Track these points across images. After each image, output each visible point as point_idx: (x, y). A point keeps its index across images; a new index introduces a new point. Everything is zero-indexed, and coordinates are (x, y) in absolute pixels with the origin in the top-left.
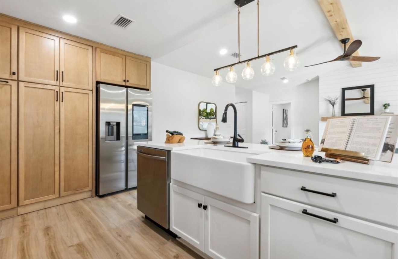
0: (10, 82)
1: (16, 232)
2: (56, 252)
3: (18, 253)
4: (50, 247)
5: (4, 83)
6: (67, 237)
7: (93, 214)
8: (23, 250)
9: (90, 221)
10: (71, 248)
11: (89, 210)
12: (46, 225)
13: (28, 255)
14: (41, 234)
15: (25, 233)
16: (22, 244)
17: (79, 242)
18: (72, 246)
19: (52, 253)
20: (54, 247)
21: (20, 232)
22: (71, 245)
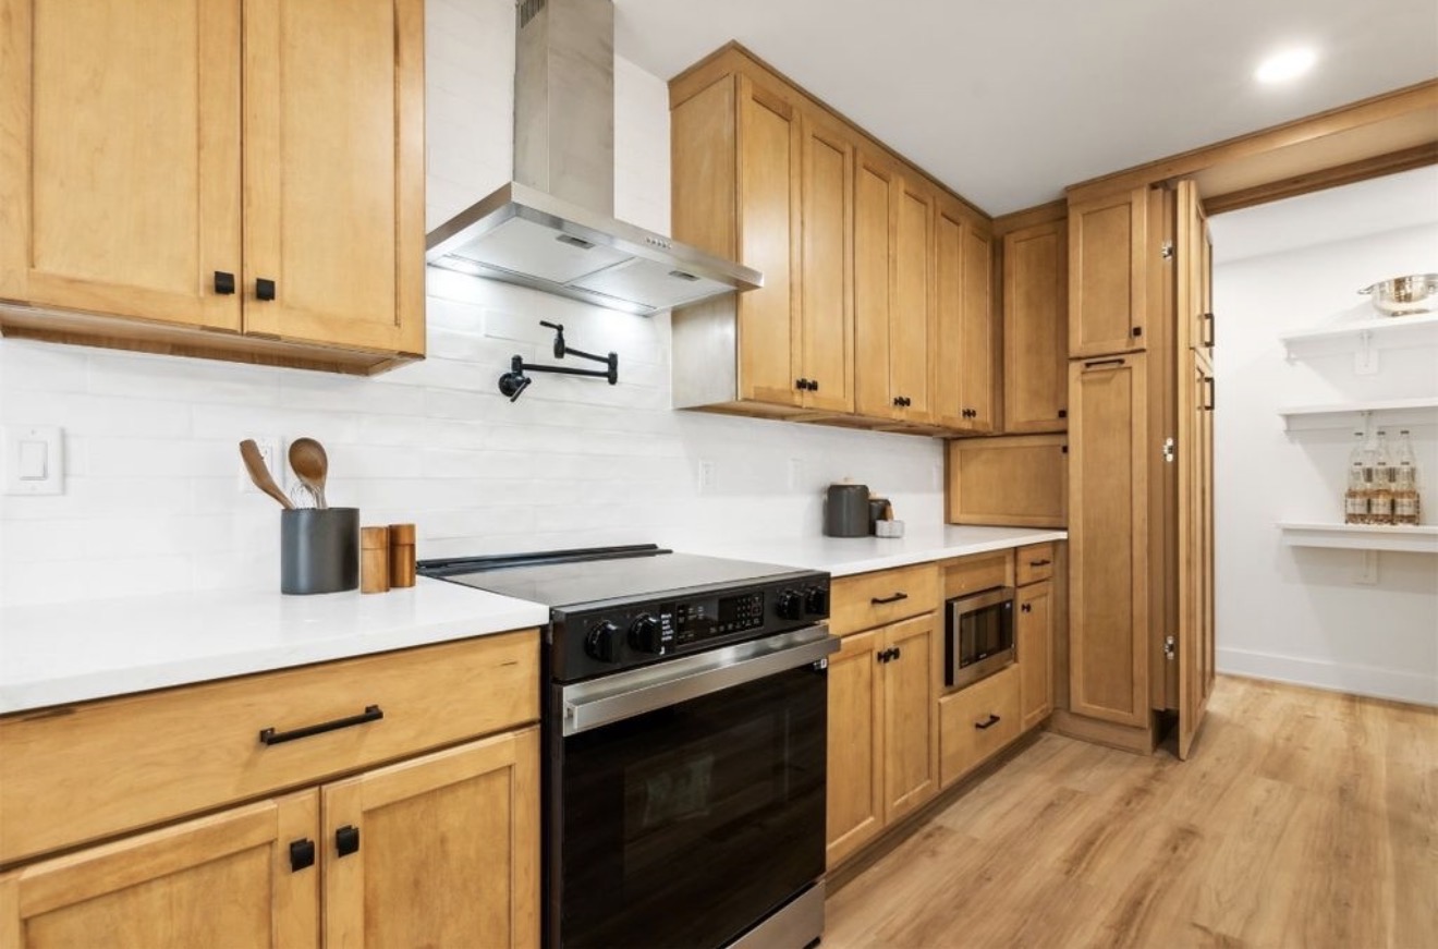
0: (1129, 360)
1: (1115, 791)
2: (1150, 906)
3: (1075, 842)
4: (1147, 885)
5: (1115, 366)
6: (1218, 895)
7: (1388, 890)
8: (1091, 843)
9: (1347, 904)
10: (1199, 933)
11: (1390, 869)
12: (1193, 822)
13: (1089, 864)
14: (1159, 834)
15: (1129, 808)
16: (1102, 829)
17: (1236, 936)
18: (1204, 929)
19: (1137, 903)
20: (1158, 891)
21: (1122, 799)
22: (1205, 924)
